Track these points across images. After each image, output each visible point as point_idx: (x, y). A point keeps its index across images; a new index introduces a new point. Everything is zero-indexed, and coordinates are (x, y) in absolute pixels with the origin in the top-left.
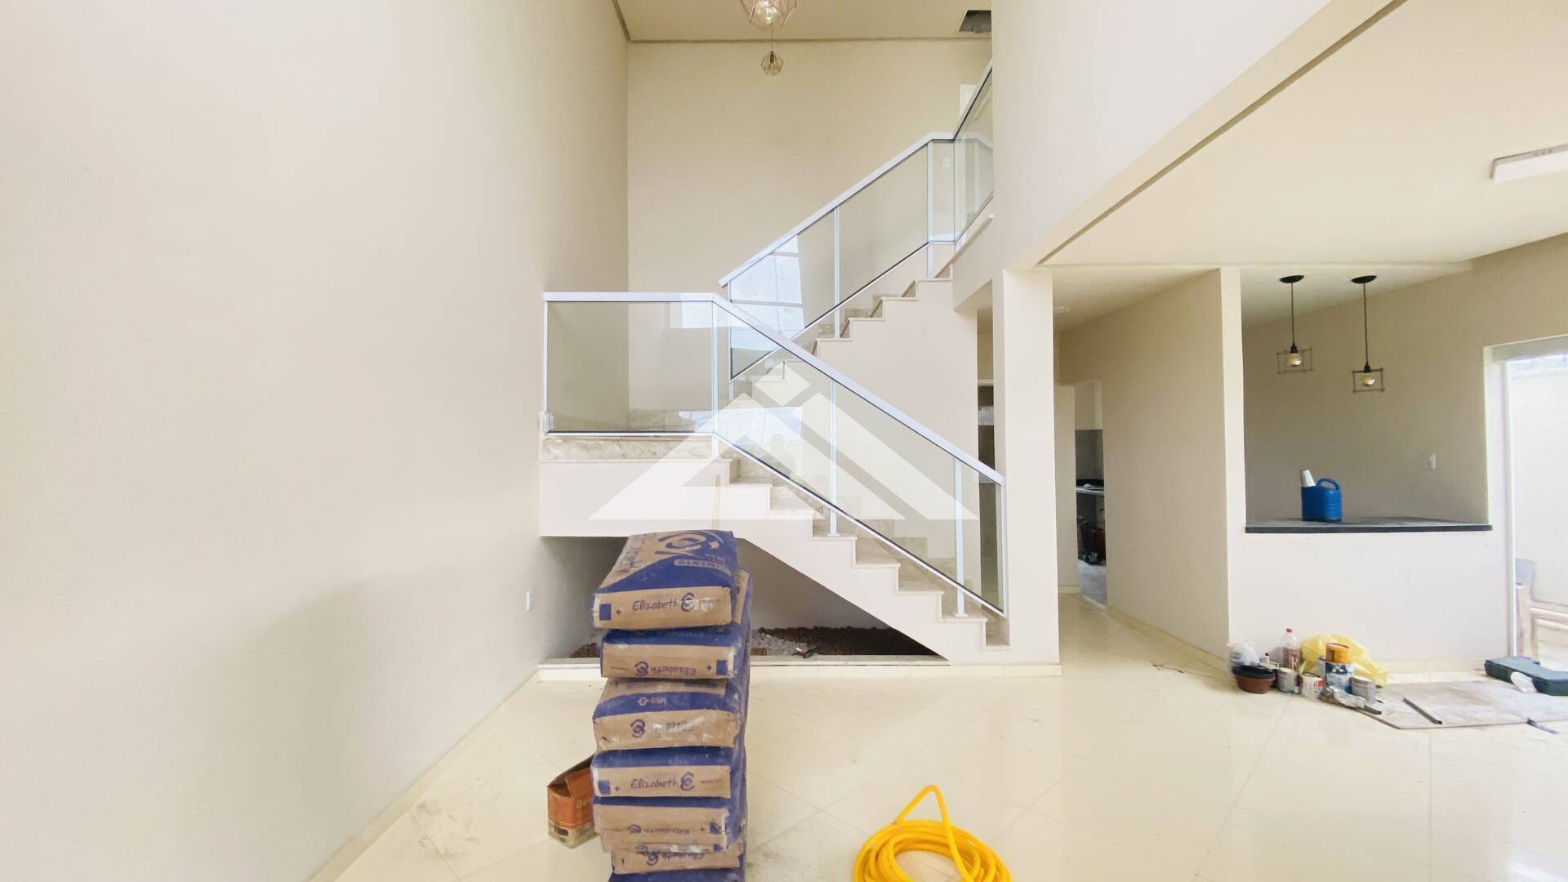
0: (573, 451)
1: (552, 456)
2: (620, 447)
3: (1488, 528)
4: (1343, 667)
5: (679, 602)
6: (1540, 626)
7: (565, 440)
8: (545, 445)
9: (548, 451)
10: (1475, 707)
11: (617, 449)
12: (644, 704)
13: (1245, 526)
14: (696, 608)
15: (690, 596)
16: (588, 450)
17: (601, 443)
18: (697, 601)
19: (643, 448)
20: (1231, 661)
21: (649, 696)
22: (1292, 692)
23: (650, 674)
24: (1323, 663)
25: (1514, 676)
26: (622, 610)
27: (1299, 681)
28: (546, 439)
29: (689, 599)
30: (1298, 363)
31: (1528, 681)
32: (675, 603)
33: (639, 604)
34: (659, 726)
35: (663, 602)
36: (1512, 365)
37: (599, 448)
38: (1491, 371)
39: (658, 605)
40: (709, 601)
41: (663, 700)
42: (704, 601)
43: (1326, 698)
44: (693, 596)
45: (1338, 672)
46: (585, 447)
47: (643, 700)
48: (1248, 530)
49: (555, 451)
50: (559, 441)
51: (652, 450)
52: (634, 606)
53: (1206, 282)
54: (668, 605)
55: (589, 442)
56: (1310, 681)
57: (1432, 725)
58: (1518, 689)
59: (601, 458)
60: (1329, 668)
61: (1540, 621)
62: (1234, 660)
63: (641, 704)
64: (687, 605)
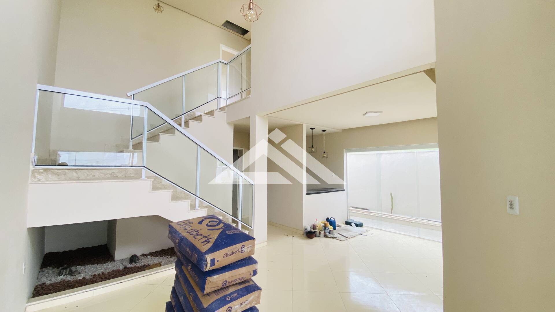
0: (50, 176)
1: (37, 179)
2: (76, 173)
3: (344, 190)
4: (328, 228)
5: (240, 250)
6: (350, 212)
7: (45, 170)
8: (33, 173)
9: (35, 177)
10: (350, 232)
11: (75, 174)
12: (230, 299)
13: (306, 193)
14: (246, 251)
15: (243, 246)
16: (58, 175)
17: (67, 171)
18: (246, 247)
19: (88, 173)
20: (305, 231)
21: (230, 295)
22: (319, 236)
23: (227, 285)
24: (324, 227)
25: (352, 224)
26: (219, 259)
27: (320, 233)
28: (34, 170)
29: (243, 248)
30: (313, 150)
31: (354, 224)
32: (239, 251)
33: (226, 255)
34: (237, 306)
35: (234, 251)
36: (348, 154)
37: (65, 174)
38: (345, 154)
39: (233, 253)
40: (250, 247)
41: (236, 295)
42: (249, 247)
43: (326, 236)
44: (244, 246)
45: (327, 229)
46: (57, 174)
47: (228, 297)
48: (307, 194)
49: (39, 177)
50: (42, 171)
51: (93, 174)
52: (224, 257)
53: (299, 126)
54: (236, 253)
55: (59, 171)
56: (322, 233)
57: (347, 239)
58: (353, 227)
59: (66, 180)
60: (325, 228)
61: (350, 211)
62: (306, 230)
63: (228, 300)
64: (243, 250)
